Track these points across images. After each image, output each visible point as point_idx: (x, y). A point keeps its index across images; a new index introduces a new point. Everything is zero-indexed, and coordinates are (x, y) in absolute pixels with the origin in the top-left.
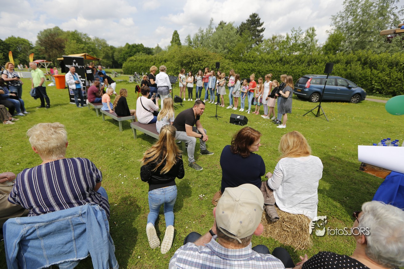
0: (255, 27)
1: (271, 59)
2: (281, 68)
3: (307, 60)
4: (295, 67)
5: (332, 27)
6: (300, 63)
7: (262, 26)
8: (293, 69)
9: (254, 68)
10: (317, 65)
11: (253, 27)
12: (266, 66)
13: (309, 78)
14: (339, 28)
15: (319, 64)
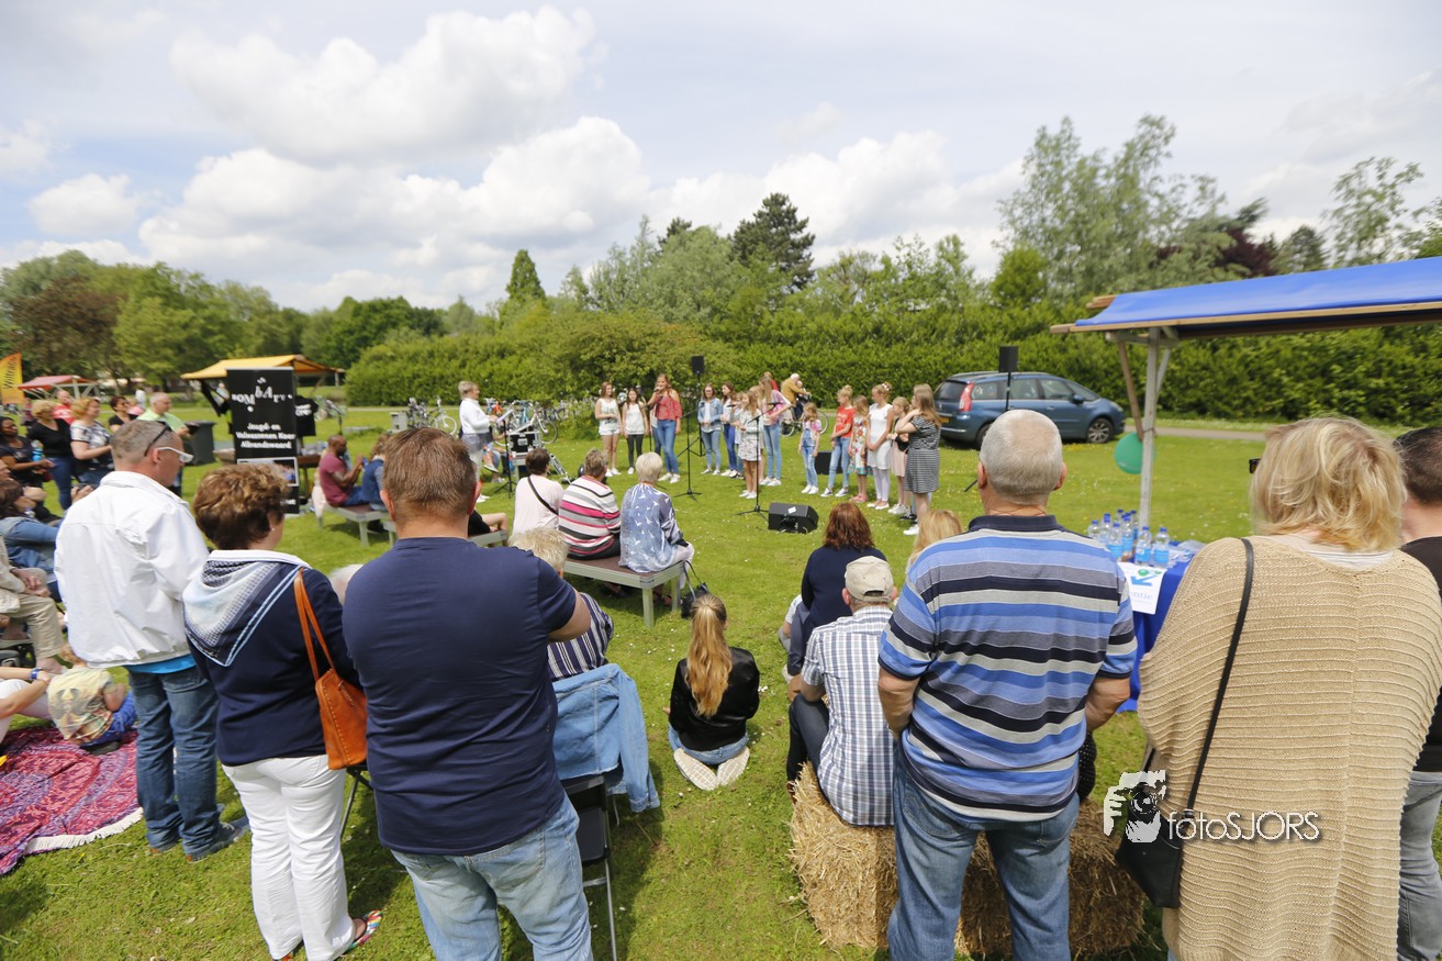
0: (783, 234)
1: (847, 329)
2: (882, 355)
3: (953, 327)
4: (923, 350)
5: (1005, 233)
6: (933, 337)
7: (805, 231)
8: (916, 356)
9: (797, 359)
10: (984, 340)
11: (776, 233)
12: (836, 352)
13: (965, 384)
14: (1025, 233)
15: (988, 338)
